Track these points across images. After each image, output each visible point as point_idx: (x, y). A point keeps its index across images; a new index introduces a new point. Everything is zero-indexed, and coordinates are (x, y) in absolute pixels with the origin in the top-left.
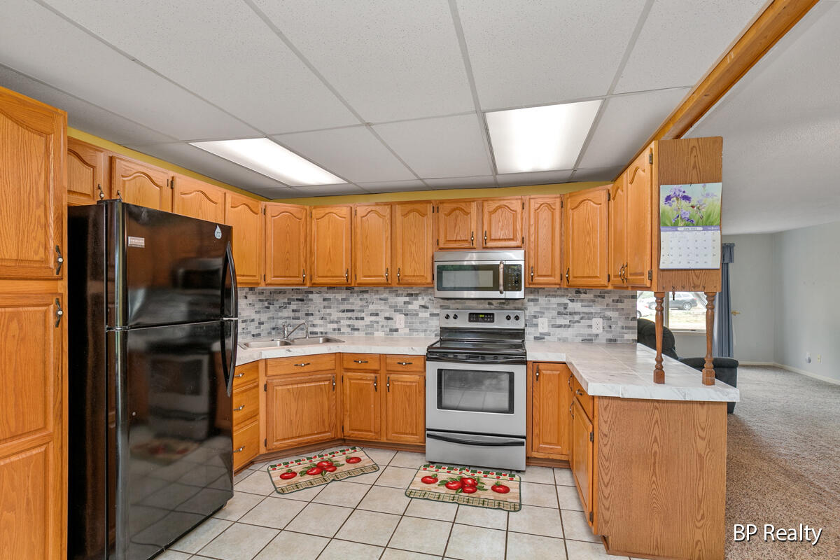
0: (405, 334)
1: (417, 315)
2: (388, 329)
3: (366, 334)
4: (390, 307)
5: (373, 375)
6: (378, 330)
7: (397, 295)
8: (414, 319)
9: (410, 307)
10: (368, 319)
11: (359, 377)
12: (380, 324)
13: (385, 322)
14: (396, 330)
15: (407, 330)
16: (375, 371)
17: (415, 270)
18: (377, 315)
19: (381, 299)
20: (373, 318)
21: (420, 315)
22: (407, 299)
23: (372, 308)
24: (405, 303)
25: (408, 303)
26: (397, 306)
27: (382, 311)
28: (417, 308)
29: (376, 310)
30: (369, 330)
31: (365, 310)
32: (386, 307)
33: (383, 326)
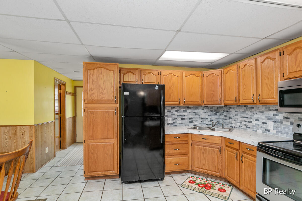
0: (274, 134)
1: (282, 123)
2: (264, 129)
3: (253, 130)
4: (266, 117)
6: (259, 129)
7: (270, 110)
8: (280, 125)
9: (277, 117)
10: (254, 123)
11: (231, 151)
12: (260, 126)
13: (262, 125)
14: (269, 131)
15: (275, 131)
16: (237, 150)
17: (268, 95)
18: (258, 121)
19: (260, 112)
20: (257, 122)
21: (284, 123)
22: (275, 112)
23: (256, 116)
24: (274, 115)
25: (276, 115)
26: (269, 116)
27: (261, 118)
28: (282, 118)
29: (258, 118)
30: (255, 129)
31: (253, 117)
32: (263, 117)
33: (261, 127)
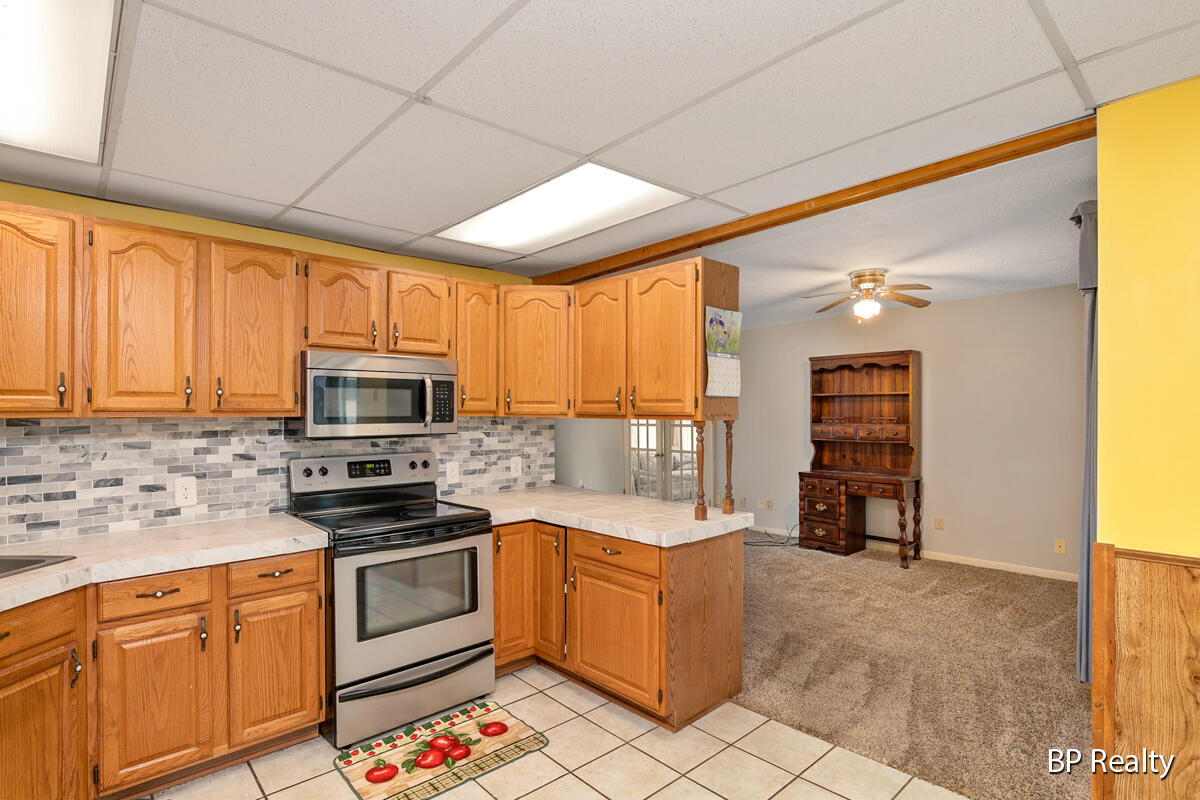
0: (197, 517)
1: (229, 474)
2: (150, 513)
3: (82, 531)
4: (157, 462)
5: (194, 616)
6: (120, 519)
7: (177, 436)
8: (221, 484)
9: (210, 459)
10: (87, 497)
11: (153, 632)
12: (128, 503)
13: (142, 498)
14: (175, 512)
15: (204, 509)
16: (194, 607)
17: (257, 384)
18: (118, 482)
19: (128, 446)
20: (105, 492)
21: (236, 474)
22: (202, 443)
23: (100, 467)
24: (197, 452)
25: (207, 451)
26: (177, 460)
27: (132, 472)
28: (229, 459)
29: (112, 472)
30: (93, 521)
31: (78, 473)
32: (148, 464)
33: (135, 508)
